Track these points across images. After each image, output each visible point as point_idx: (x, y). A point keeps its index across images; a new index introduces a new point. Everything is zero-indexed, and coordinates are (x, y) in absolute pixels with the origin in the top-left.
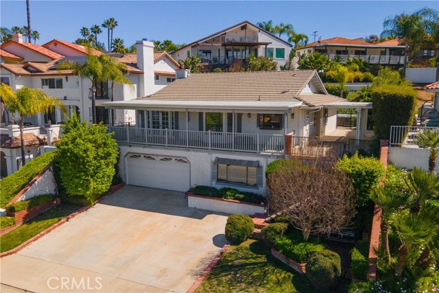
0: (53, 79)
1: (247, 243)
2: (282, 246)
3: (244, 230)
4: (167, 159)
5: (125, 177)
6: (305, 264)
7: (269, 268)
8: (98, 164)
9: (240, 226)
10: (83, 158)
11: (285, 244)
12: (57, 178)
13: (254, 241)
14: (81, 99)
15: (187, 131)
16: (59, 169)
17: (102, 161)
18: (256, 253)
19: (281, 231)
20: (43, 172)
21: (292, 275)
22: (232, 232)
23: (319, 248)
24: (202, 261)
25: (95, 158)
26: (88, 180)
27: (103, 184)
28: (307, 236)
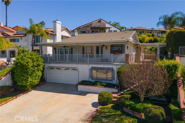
0: (15, 39)
1: (110, 106)
2: (130, 105)
3: (108, 98)
4: (67, 69)
5: (47, 78)
6: (143, 114)
7: (124, 117)
8: (33, 70)
9: (106, 97)
10: (26, 66)
11: (131, 104)
12: (13, 78)
13: (113, 105)
14: (27, 47)
15: (77, 55)
16: (14, 72)
17: (36, 68)
18: (115, 110)
19: (128, 98)
20: (6, 74)
21: (137, 120)
22: (102, 100)
23: (150, 105)
24: (87, 114)
25: (32, 67)
26: (28, 77)
27: (35, 80)
28: (142, 99)
